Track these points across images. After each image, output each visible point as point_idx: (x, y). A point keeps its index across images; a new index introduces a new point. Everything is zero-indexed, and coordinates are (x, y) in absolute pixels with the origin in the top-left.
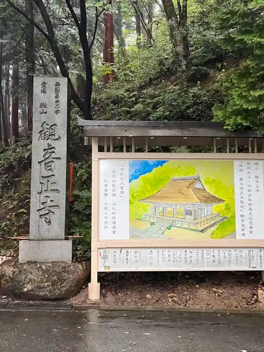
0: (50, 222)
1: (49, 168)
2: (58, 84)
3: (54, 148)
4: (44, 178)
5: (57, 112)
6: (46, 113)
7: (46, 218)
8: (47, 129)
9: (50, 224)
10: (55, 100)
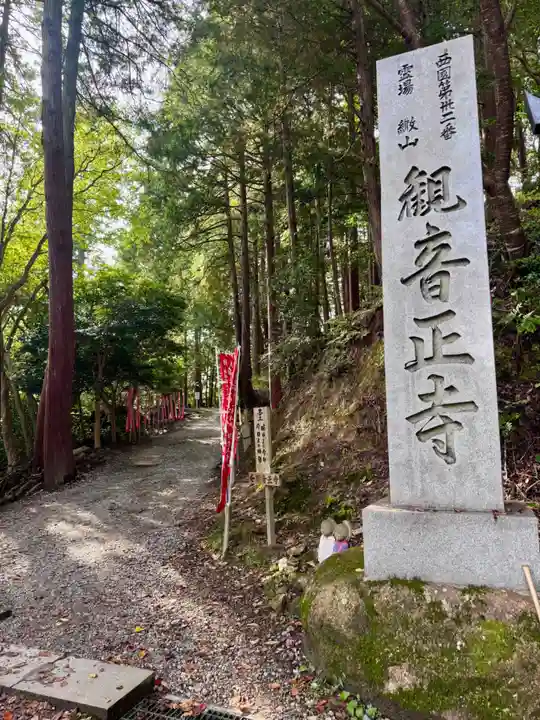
0: (449, 453)
1: (436, 292)
3: (445, 233)
4: (421, 324)
5: (448, 133)
6: (414, 144)
7: (435, 441)
8: (423, 184)
9: (450, 459)
10: (438, 102)
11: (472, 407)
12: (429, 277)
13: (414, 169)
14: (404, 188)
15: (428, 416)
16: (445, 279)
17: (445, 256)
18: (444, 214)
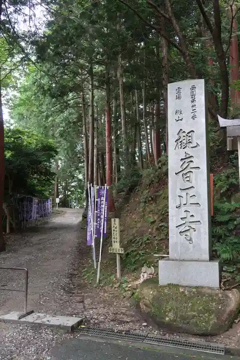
0: (191, 240)
1: (188, 179)
2: (193, 88)
3: (192, 156)
4: (183, 191)
5: (193, 118)
6: (181, 120)
7: (186, 235)
8: (184, 136)
9: (191, 242)
10: (191, 104)
11: (199, 223)
12: (185, 173)
13: (181, 130)
14: (177, 137)
15: (184, 226)
16: (191, 174)
17: (192, 165)
18: (191, 149)
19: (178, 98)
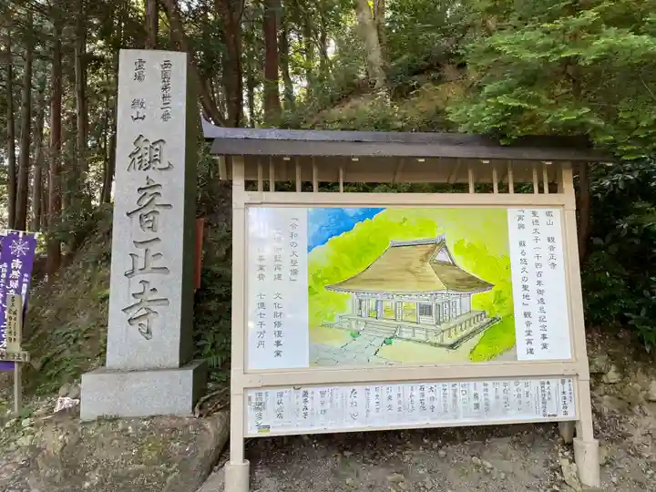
0: (148, 332)
1: (150, 225)
2: (167, 64)
3: (158, 185)
4: (139, 245)
5: (165, 117)
6: (143, 118)
7: (140, 325)
8: (146, 148)
9: (148, 336)
10: (160, 93)
11: (166, 302)
12: (144, 214)
13: (141, 136)
14: (133, 149)
15: (137, 308)
16: (156, 216)
17: (158, 200)
18: (158, 172)
19: (139, 77)
